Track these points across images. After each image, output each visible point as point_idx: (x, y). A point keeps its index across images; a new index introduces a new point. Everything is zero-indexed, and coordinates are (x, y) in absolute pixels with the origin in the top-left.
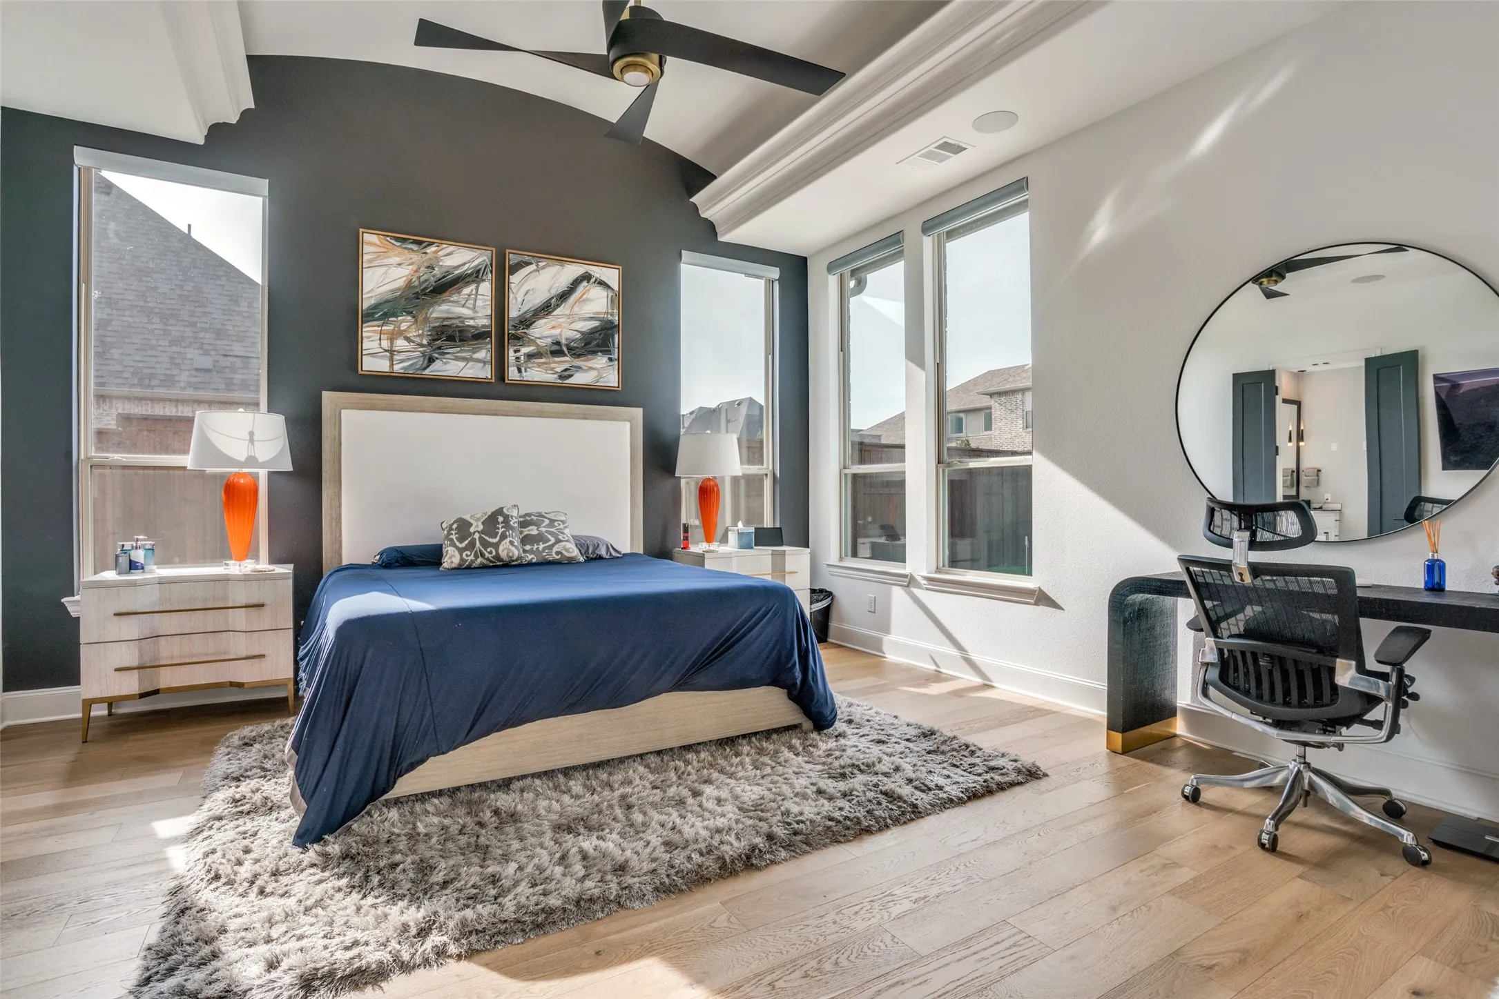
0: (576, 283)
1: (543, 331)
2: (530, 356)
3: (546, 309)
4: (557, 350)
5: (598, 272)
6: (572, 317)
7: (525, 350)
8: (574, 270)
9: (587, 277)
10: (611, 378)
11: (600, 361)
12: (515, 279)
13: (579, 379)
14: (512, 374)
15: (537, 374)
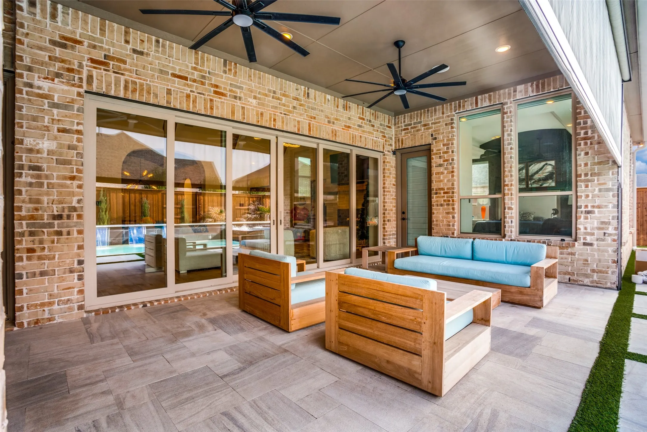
0: (544, 166)
1: (536, 177)
2: (533, 182)
3: (537, 172)
4: (540, 180)
5: (549, 162)
6: (543, 173)
7: (532, 181)
8: (543, 163)
9: (546, 164)
10: (553, 184)
11: (550, 181)
12: (530, 168)
13: (545, 185)
14: (530, 186)
15: (535, 186)
